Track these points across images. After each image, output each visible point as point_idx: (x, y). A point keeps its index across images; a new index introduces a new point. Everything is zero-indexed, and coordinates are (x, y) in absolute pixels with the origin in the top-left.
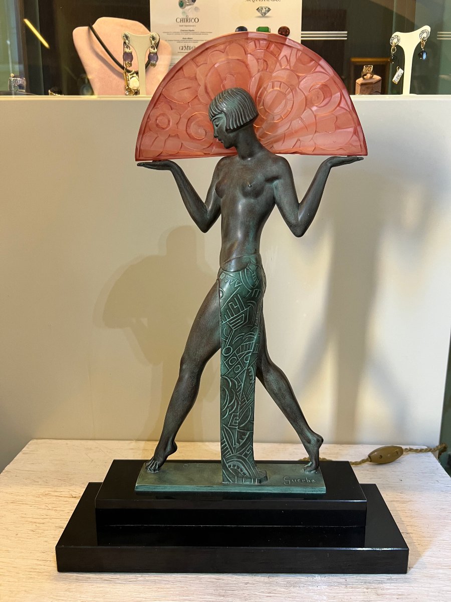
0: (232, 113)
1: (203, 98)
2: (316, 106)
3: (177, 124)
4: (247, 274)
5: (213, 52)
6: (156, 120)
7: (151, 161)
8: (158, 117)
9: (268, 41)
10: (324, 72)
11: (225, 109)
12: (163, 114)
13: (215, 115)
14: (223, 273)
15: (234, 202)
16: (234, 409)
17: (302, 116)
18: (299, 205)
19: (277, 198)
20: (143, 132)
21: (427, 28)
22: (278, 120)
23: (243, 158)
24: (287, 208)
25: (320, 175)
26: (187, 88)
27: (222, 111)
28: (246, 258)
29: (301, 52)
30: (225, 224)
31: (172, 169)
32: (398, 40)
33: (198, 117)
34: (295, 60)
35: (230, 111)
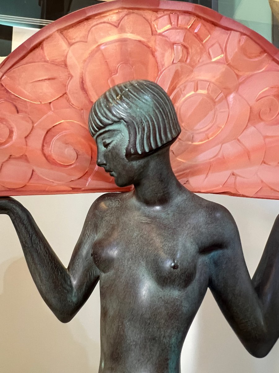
0: (142, 122)
1: (76, 98)
3: (26, 137)
5: (97, 24)
11: (125, 115)
13: (106, 125)
22: (201, 141)
26: (49, 79)
27: (121, 119)
29: (246, 38)
31: (12, 215)
33: (66, 129)
34: (236, 50)
35: (138, 119)
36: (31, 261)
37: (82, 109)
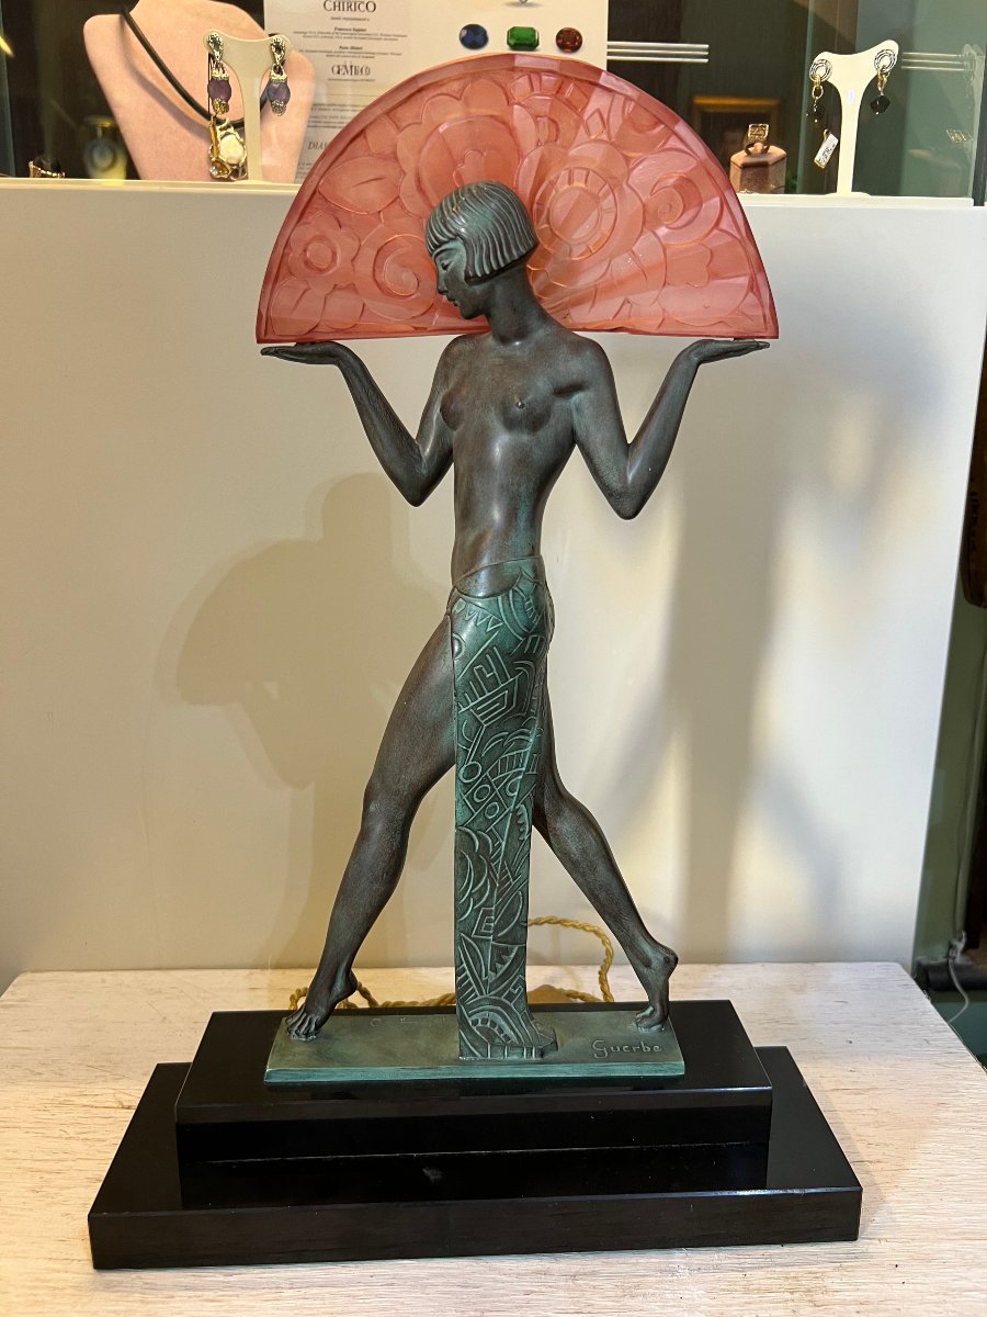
0: (479, 240)
1: (413, 203)
2: (667, 227)
3: (353, 260)
4: (514, 602)
5: (434, 97)
6: (305, 251)
7: (293, 344)
8: (308, 244)
9: (561, 75)
10: (686, 149)
11: (463, 230)
12: (321, 238)
13: (442, 243)
14: (461, 600)
15: (483, 439)
16: (484, 899)
17: (634, 249)
18: (628, 449)
19: (580, 432)
20: (273, 278)
21: (891, 46)
22: (582, 255)
23: (504, 340)
24: (602, 454)
25: (675, 380)
26: (376, 179)
27: (457, 235)
28: (511, 565)
29: (633, 104)
30: (463, 489)
31: (342, 363)
32: (828, 71)
33: (400, 247)
34: (621, 122)
35: (475, 236)
36: (368, 422)
37: (421, 218)
